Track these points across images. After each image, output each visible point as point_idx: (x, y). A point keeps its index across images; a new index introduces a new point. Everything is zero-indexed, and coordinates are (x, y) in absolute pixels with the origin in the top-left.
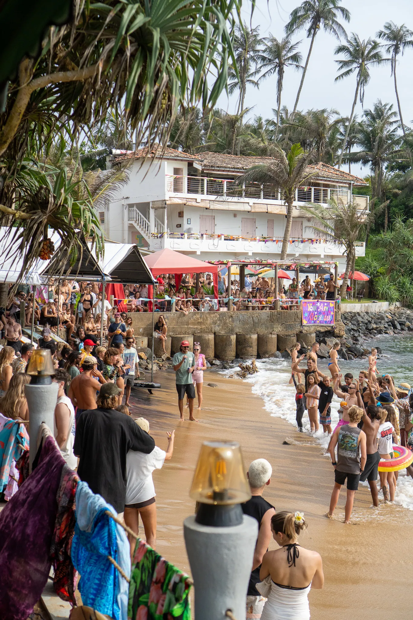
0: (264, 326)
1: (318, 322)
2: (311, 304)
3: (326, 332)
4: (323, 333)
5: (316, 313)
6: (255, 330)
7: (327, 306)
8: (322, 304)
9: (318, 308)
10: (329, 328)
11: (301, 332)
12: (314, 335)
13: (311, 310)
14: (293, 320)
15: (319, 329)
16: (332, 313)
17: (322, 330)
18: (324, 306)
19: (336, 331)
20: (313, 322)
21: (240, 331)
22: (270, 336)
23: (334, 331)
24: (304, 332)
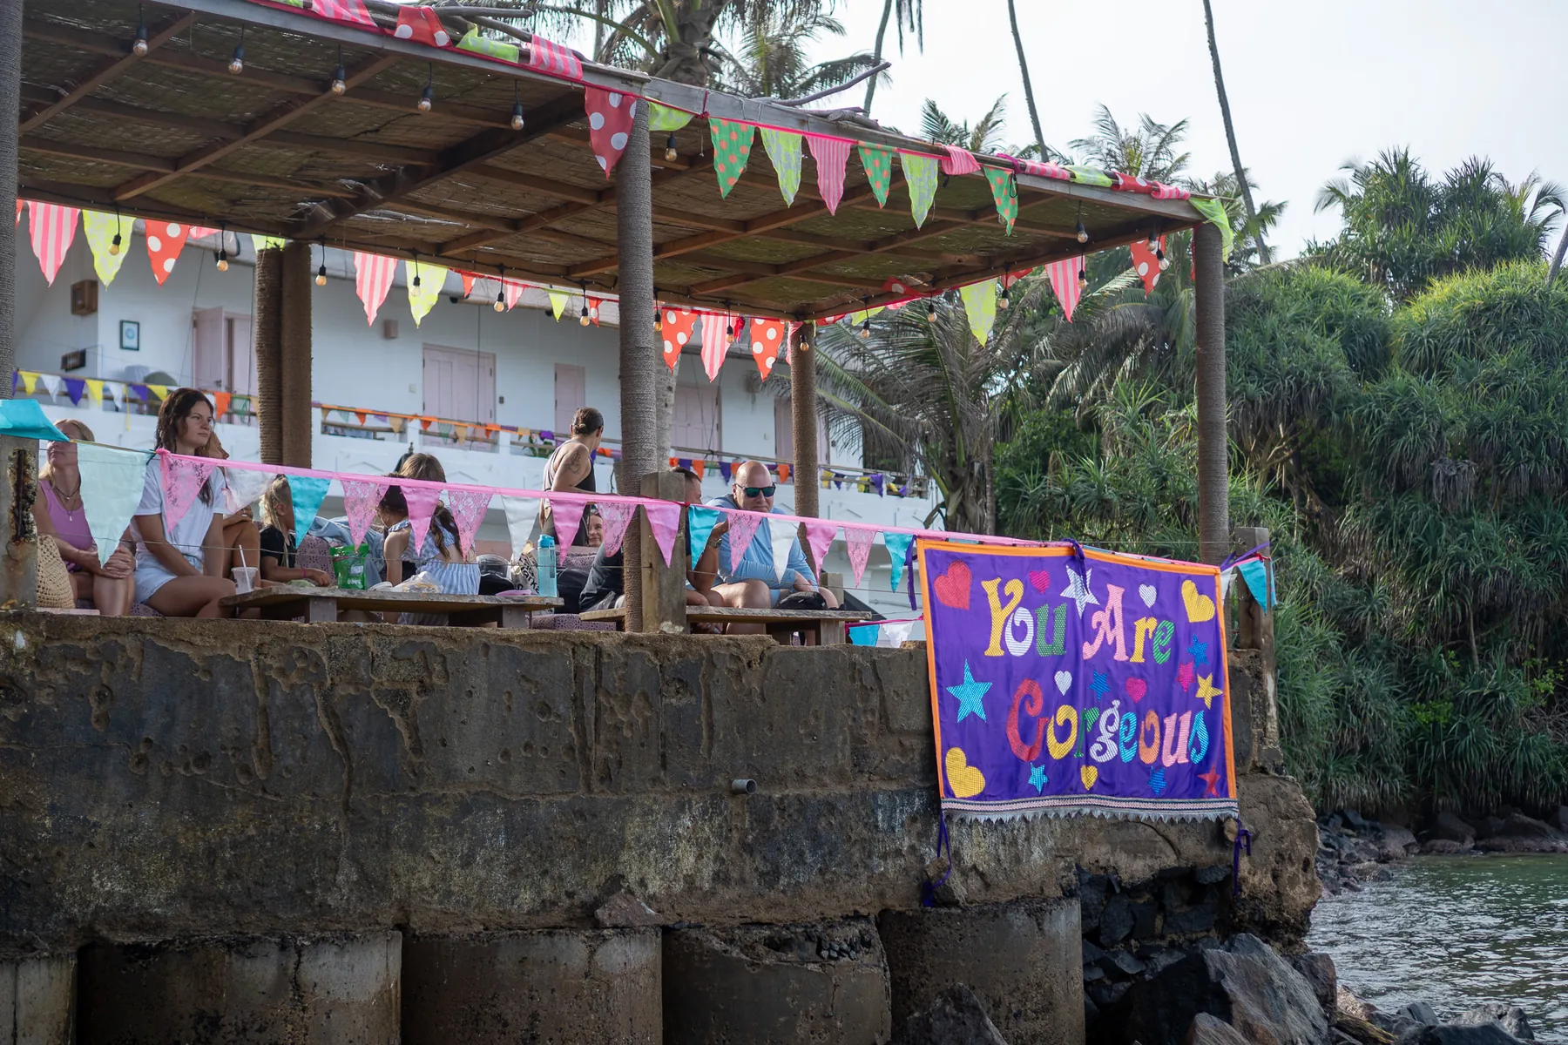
0: (491, 819)
1: (1089, 776)
2: (1016, 588)
3: (1162, 881)
4: (1134, 890)
5: (1064, 680)
6: (371, 884)
7: (1158, 612)
8: (1115, 594)
9: (1080, 629)
10: (1195, 850)
11: (931, 892)
12: (1067, 922)
13: (1018, 649)
14: (845, 759)
15: (1098, 853)
16: (1206, 690)
17: (1135, 868)
18: (1133, 609)
19: (1254, 876)
20: (1037, 777)
21: (155, 901)
22: (574, 950)
23: (1232, 879)
24: (960, 888)
